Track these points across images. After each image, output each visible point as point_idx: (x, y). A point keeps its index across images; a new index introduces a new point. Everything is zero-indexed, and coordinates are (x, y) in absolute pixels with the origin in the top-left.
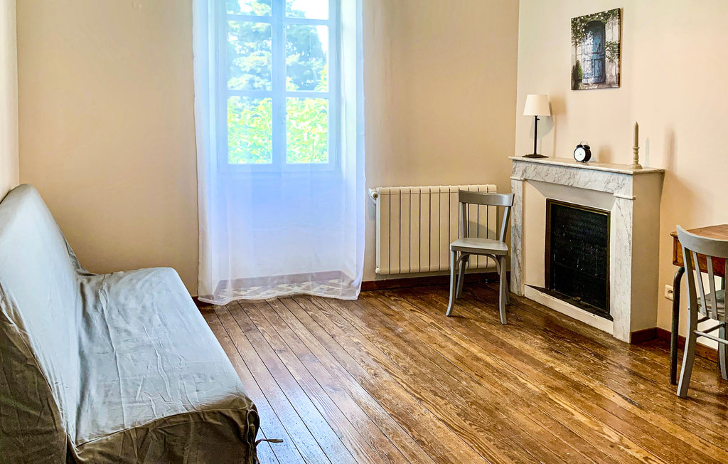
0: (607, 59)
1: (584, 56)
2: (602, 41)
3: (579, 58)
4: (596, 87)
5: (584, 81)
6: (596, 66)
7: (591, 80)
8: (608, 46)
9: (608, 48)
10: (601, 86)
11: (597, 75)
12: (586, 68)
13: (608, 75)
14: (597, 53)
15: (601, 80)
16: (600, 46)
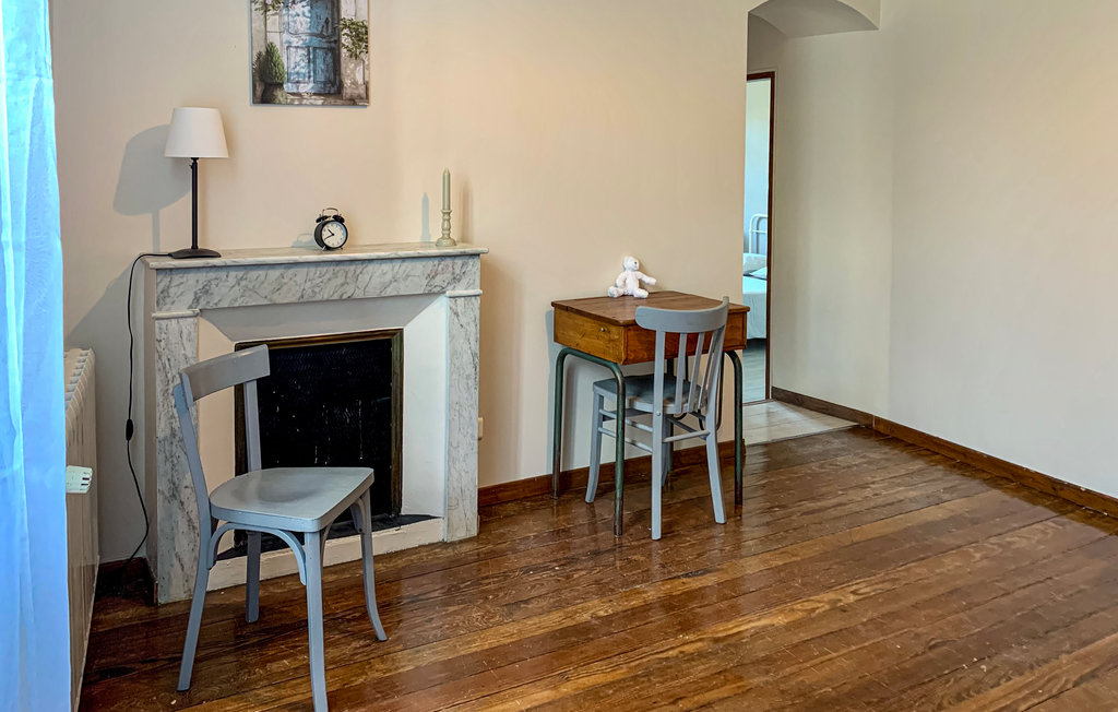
0: (344, 51)
1: (286, 37)
2: (333, 15)
3: (275, 39)
4: (320, 102)
5: (288, 87)
6: (319, 62)
7: (306, 88)
8: (345, 26)
9: (345, 31)
10: (331, 100)
11: (321, 77)
12: (294, 61)
13: (347, 82)
14: (321, 35)
15: (333, 89)
16: (327, 22)
